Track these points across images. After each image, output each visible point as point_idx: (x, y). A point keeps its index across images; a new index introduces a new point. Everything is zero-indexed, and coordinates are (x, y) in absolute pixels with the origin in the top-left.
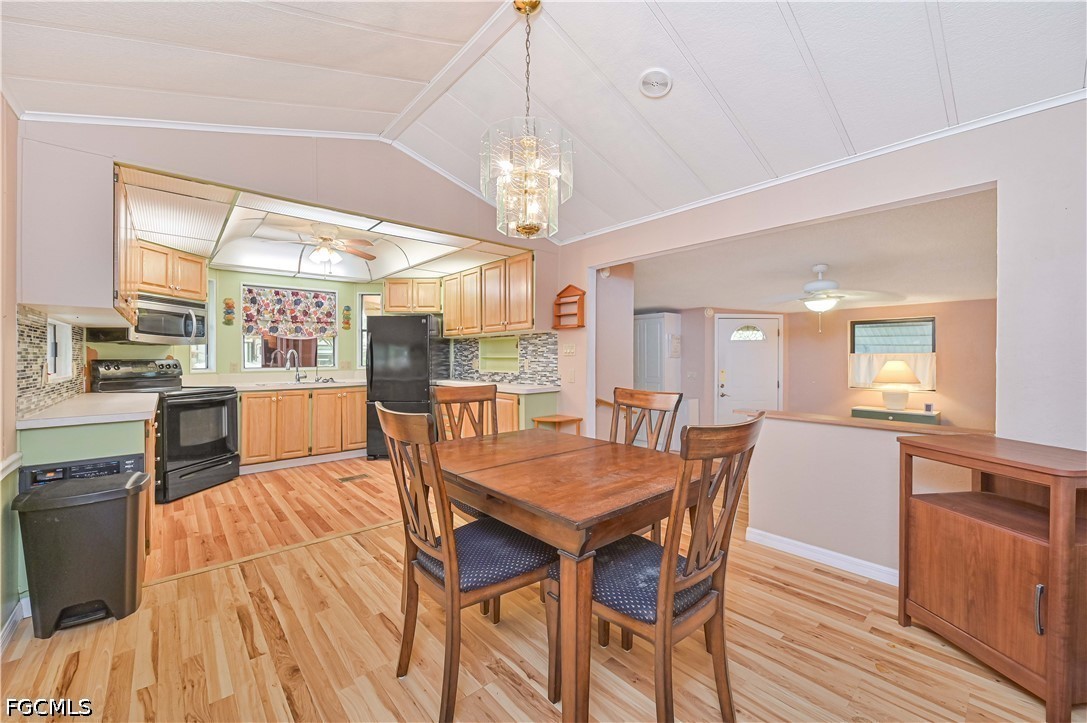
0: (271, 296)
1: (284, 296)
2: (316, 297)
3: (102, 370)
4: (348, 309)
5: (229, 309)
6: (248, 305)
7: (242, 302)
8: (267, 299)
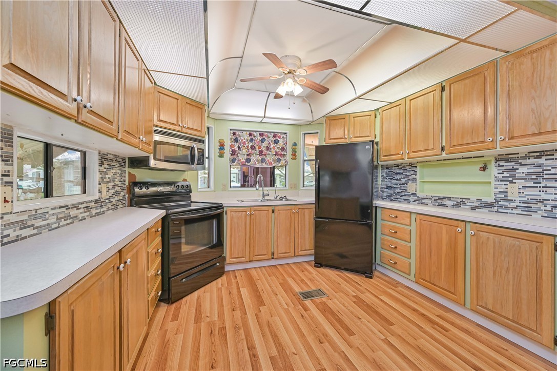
0: (247, 137)
1: (255, 137)
2: (274, 136)
3: (137, 190)
4: (295, 144)
5: (222, 146)
6: (233, 143)
7: (229, 141)
8: (244, 139)
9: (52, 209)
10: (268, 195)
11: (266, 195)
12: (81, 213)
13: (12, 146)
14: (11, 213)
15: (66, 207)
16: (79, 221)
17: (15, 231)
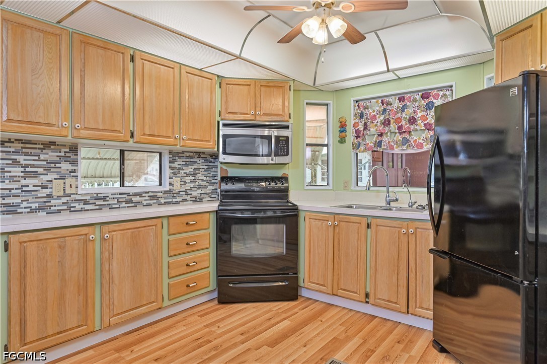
0: (378, 107)
2: (426, 97)
5: (343, 127)
6: (357, 121)
7: (353, 118)
8: (374, 111)
9: (112, 194)
10: (397, 200)
11: (393, 201)
12: (145, 200)
13: (77, 155)
14: (77, 194)
15: (128, 194)
16: (143, 206)
17: (79, 205)
